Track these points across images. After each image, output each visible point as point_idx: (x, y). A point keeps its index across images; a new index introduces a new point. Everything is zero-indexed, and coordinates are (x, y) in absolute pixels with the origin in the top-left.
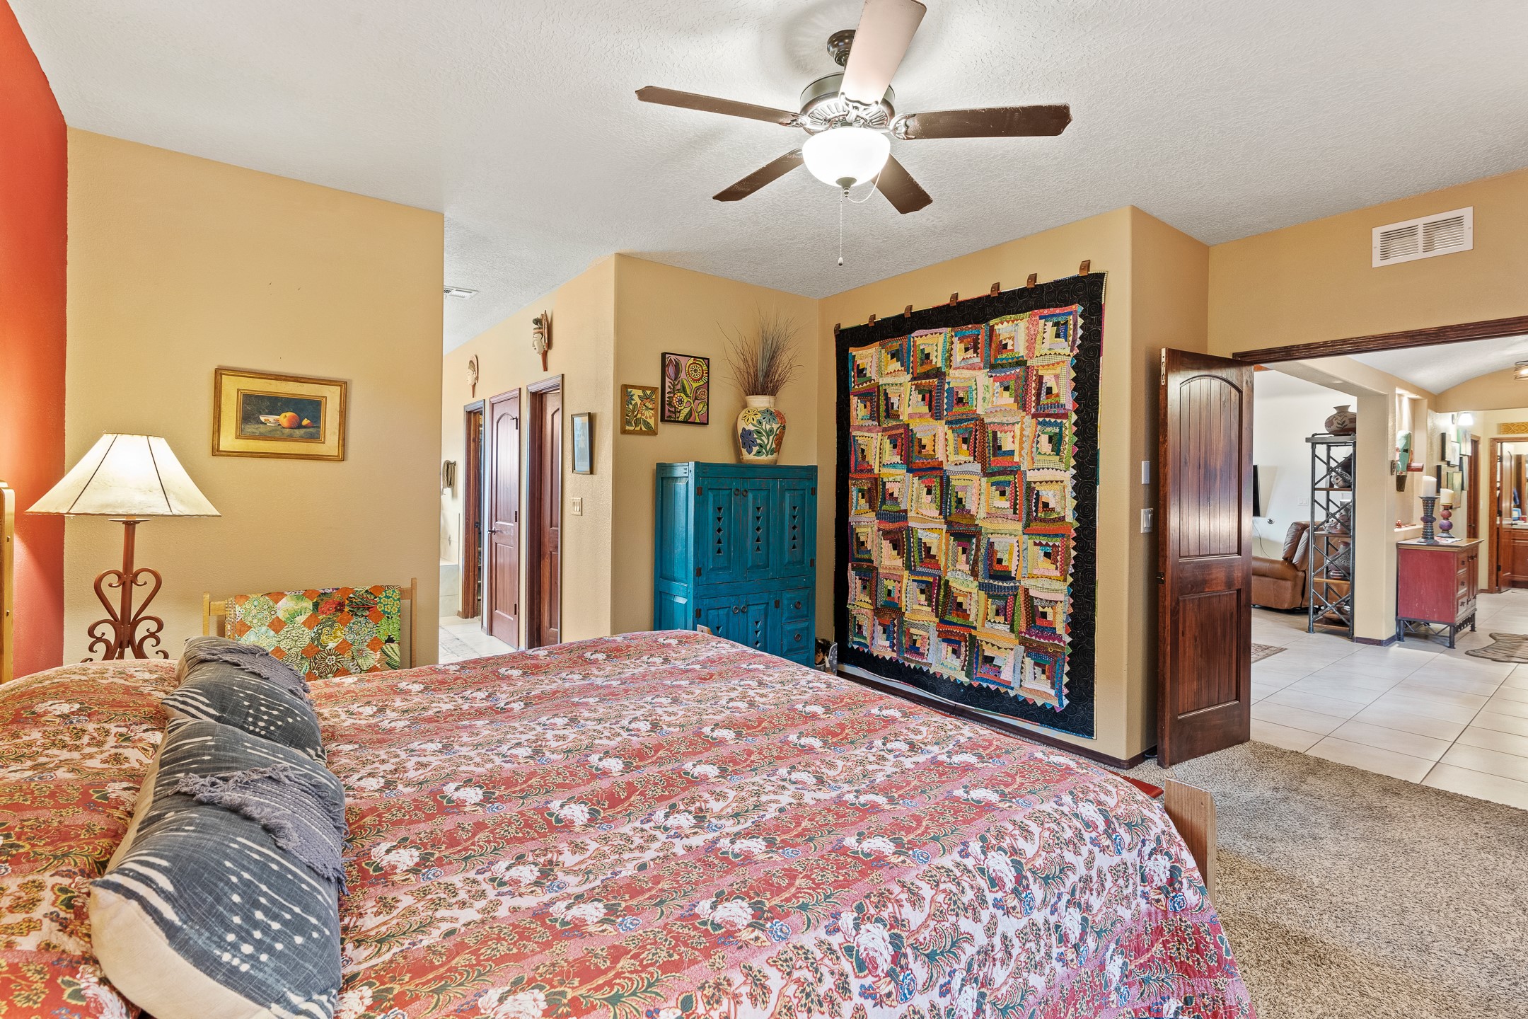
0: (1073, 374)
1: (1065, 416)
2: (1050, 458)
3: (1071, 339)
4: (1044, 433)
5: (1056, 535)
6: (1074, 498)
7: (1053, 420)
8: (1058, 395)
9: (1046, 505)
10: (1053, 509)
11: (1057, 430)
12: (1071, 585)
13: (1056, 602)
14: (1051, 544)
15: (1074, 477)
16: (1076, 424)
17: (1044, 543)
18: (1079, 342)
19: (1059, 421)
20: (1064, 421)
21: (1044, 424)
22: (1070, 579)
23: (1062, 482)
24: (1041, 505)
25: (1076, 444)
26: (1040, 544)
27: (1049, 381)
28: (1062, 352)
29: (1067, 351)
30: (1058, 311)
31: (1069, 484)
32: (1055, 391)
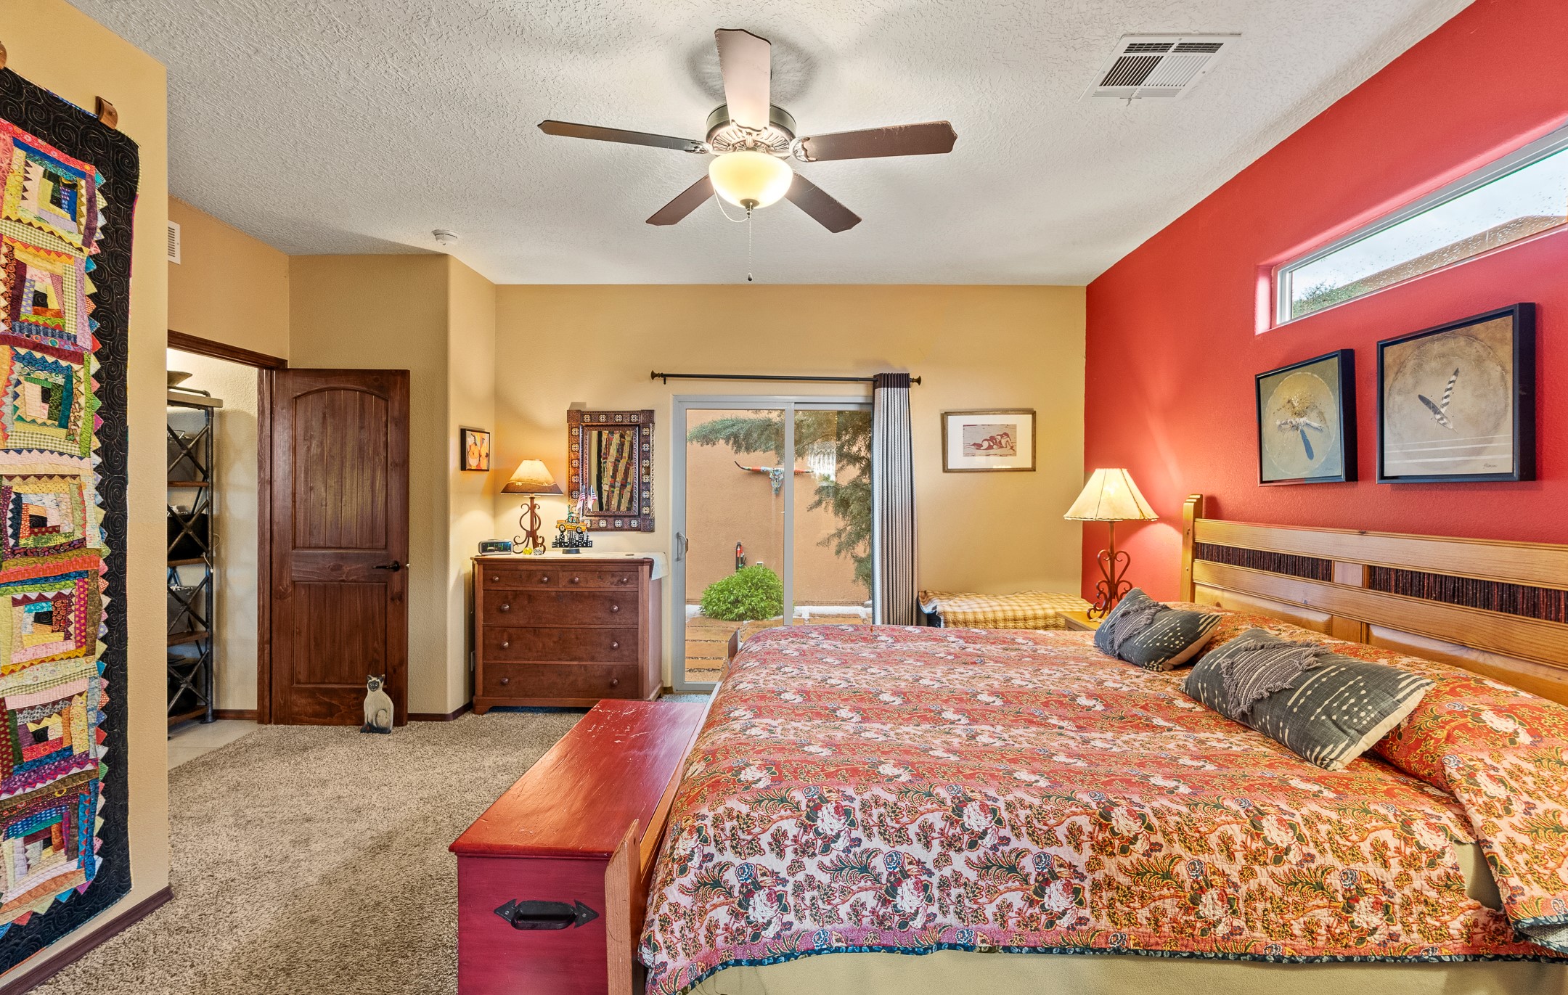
0: (91, 289)
1: (78, 357)
2: (45, 430)
3: (83, 221)
4: (28, 377)
5: (65, 577)
6: (101, 506)
7: (50, 359)
8: (59, 314)
9: (39, 523)
10: (56, 529)
11: (60, 380)
12: (104, 657)
13: (70, 699)
14: (50, 595)
15: (98, 469)
16: (97, 376)
17: (33, 596)
18: (99, 235)
19: (64, 363)
20: (76, 367)
21: (29, 361)
22: (101, 647)
23: (74, 477)
24: (25, 524)
25: (99, 412)
26: (26, 600)
27: (38, 278)
28: (68, 237)
29: (78, 240)
30: (55, 154)
31: (91, 480)
32: (53, 303)
